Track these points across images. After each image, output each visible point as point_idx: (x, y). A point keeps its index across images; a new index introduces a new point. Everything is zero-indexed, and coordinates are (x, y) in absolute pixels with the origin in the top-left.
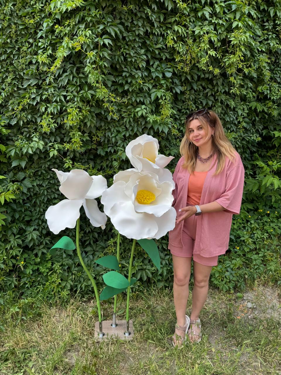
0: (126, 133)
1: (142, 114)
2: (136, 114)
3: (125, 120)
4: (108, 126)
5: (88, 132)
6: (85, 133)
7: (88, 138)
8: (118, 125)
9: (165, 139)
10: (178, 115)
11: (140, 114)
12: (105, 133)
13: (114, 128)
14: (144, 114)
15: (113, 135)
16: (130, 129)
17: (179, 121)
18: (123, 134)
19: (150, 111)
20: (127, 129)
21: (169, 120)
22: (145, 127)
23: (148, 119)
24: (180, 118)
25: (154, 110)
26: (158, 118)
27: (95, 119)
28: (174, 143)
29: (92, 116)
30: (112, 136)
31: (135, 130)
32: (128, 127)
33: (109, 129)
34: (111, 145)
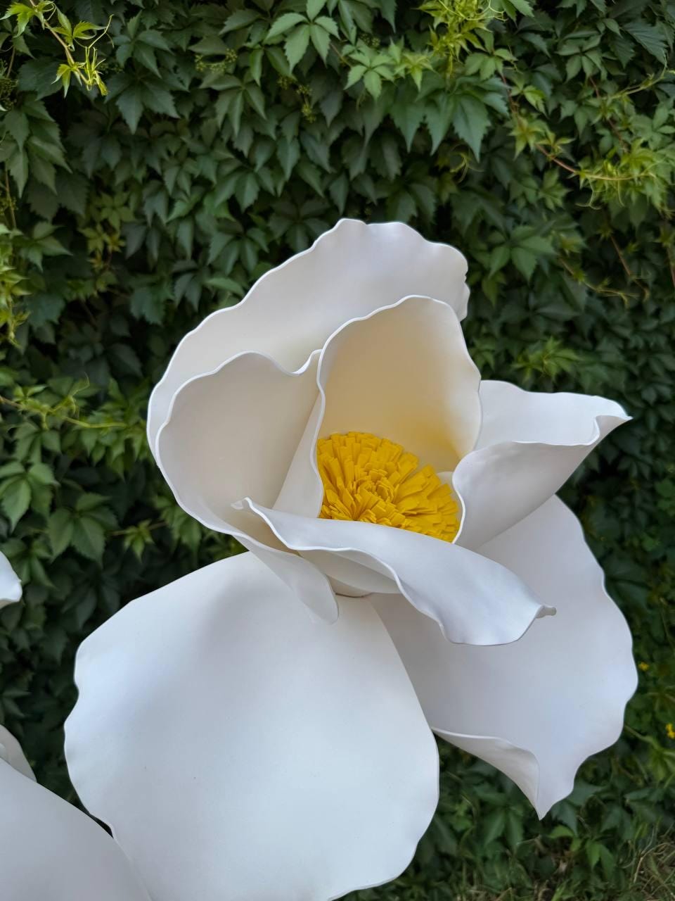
0: (240, 186)
1: (311, 46)
2: (275, 55)
3: (222, 107)
4: (141, 163)
5: (49, 214)
6: (35, 219)
7: (56, 248)
8: (195, 147)
9: (474, 183)
10: (546, 35)
11: (295, 52)
12: (141, 204)
13: (181, 165)
14: (323, 47)
15: (180, 208)
16: (261, 158)
17: (551, 70)
18: (224, 195)
19: (366, 26)
20: (246, 165)
21: (491, 66)
22: (348, 134)
23: (354, 75)
24: (554, 48)
25: (391, 18)
26: (419, 62)
27: (55, 133)
28: (532, 196)
29: (34, 122)
30: (174, 215)
31: (290, 158)
32: (244, 146)
33: (153, 175)
34: (189, 263)
